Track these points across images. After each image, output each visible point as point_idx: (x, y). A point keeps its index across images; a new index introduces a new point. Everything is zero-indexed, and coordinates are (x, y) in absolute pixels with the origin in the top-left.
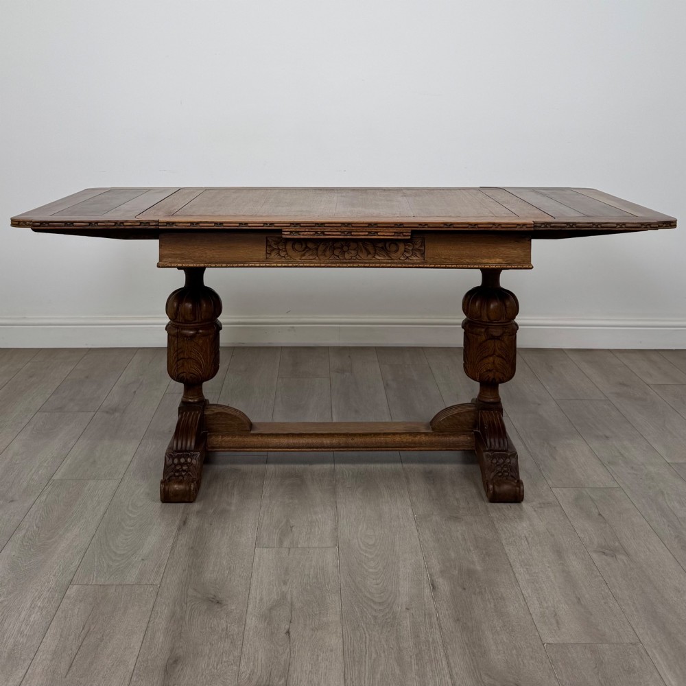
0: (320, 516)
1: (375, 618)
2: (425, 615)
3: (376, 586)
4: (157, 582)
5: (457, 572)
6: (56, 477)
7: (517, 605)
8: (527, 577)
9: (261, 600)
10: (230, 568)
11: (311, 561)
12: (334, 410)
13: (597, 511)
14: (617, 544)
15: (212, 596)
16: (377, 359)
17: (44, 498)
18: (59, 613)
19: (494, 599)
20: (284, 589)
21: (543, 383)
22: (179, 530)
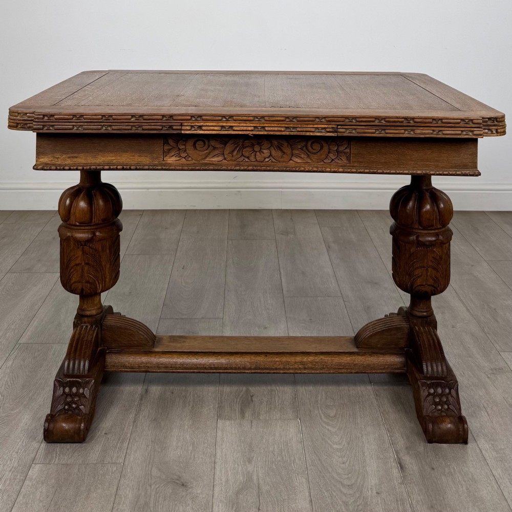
1: (346, 504)
2: (397, 501)
3: (342, 465)
4: (121, 461)
5: (423, 448)
6: (22, 341)
7: (490, 488)
8: (494, 454)
9: (227, 481)
10: (193, 443)
11: (275, 435)
12: (282, 271)
15: (176, 477)
16: (316, 221)
17: (11, 363)
18: (21, 497)
19: (465, 481)
20: (250, 468)
21: (473, 244)
22: (141, 399)
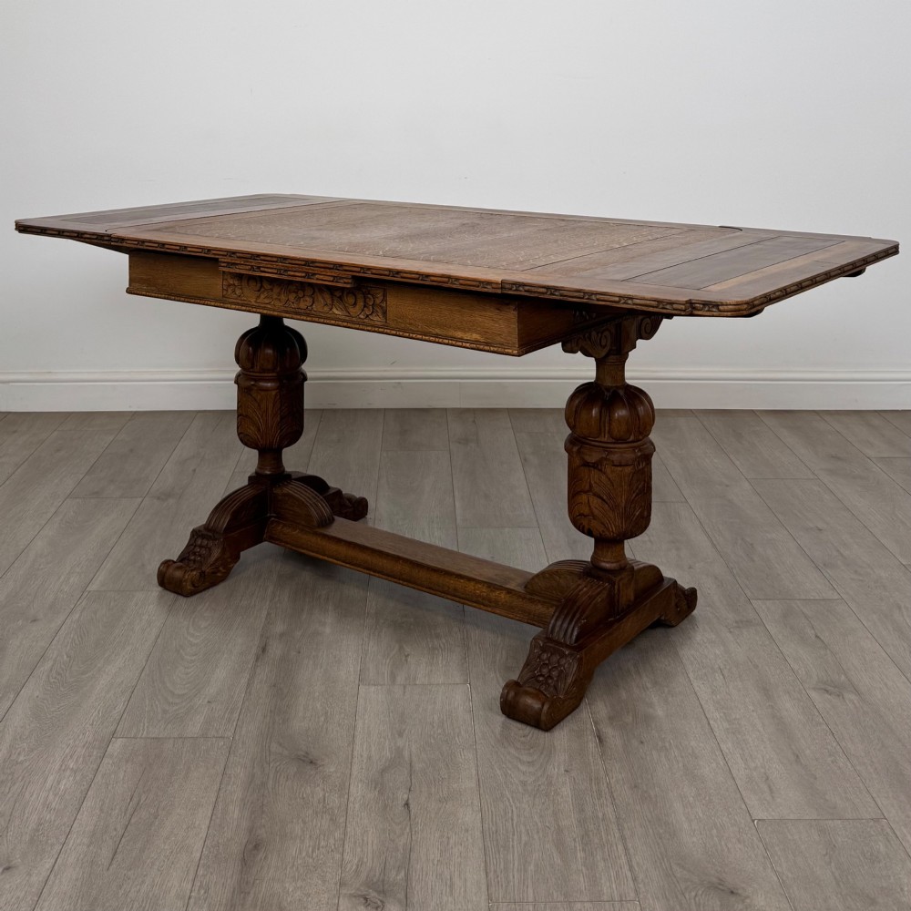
0: (444, 641)
1: (524, 784)
2: (591, 780)
3: (523, 739)
4: (230, 734)
5: (631, 718)
6: (93, 587)
7: (714, 765)
8: (726, 725)
9: (369, 758)
10: (326, 713)
11: (435, 703)
12: (456, 493)
13: (813, 631)
14: (843, 677)
15: (303, 754)
16: (510, 425)
17: (77, 616)
18: (99, 777)
19: (682, 757)
20: (400, 743)
21: (731, 456)
22: (257, 660)
